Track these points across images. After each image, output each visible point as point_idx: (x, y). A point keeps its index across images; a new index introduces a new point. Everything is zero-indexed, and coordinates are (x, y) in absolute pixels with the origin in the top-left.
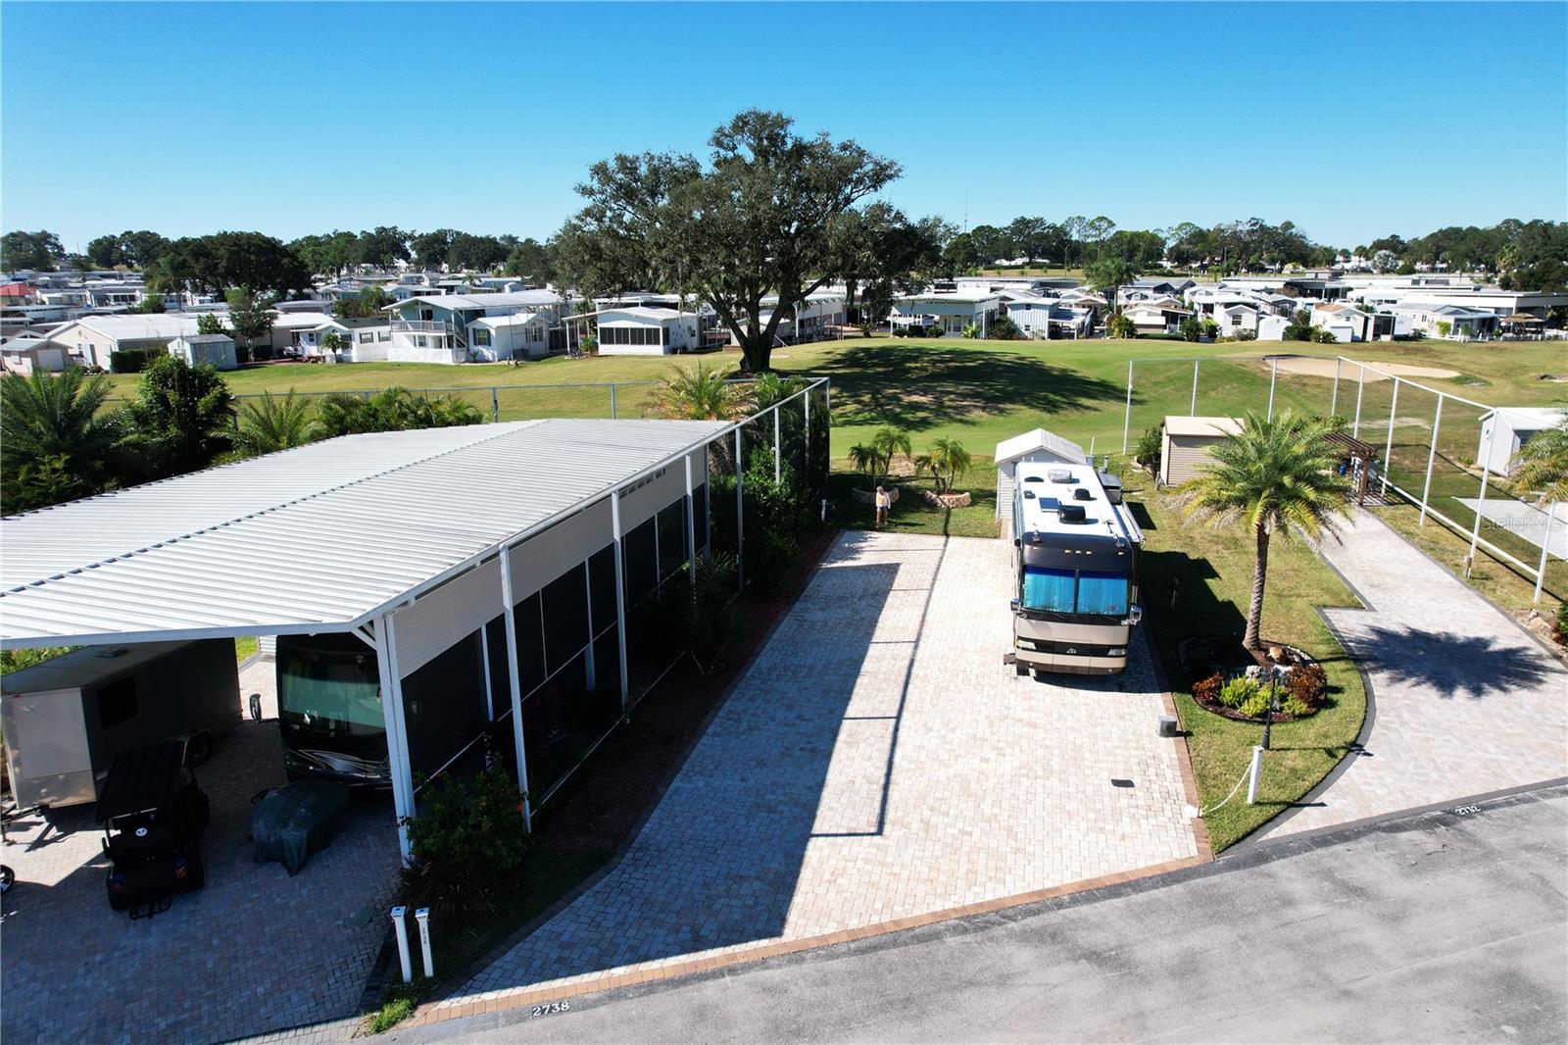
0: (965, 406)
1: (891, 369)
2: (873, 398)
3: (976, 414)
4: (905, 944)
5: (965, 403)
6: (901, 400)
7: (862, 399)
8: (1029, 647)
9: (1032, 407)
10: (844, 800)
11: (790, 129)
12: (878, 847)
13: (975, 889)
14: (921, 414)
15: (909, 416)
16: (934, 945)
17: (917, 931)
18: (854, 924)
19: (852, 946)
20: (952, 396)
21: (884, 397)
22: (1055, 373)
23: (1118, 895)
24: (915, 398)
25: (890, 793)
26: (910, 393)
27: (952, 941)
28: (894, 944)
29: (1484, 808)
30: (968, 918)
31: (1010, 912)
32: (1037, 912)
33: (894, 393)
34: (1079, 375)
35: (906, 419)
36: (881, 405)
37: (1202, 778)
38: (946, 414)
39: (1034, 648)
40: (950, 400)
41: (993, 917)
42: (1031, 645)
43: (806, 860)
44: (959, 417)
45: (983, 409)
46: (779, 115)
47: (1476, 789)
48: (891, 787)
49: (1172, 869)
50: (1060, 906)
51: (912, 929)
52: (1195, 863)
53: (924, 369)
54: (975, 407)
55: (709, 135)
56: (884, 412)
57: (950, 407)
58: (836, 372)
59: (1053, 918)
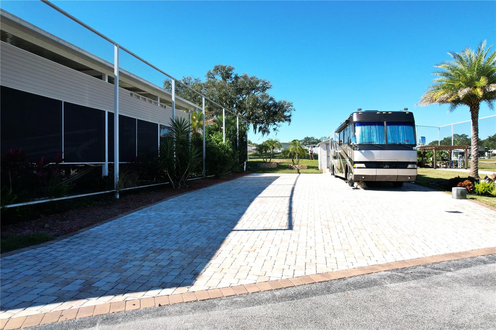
4: (343, 290)
8: (362, 167)
11: (233, 71)
16: (376, 291)
17: (350, 280)
18: (275, 276)
19: (278, 293)
27: (395, 287)
28: (329, 291)
30: (399, 271)
31: (439, 266)
39: (365, 167)
41: (424, 269)
42: (363, 165)
46: (230, 66)
51: (344, 279)
55: (206, 74)
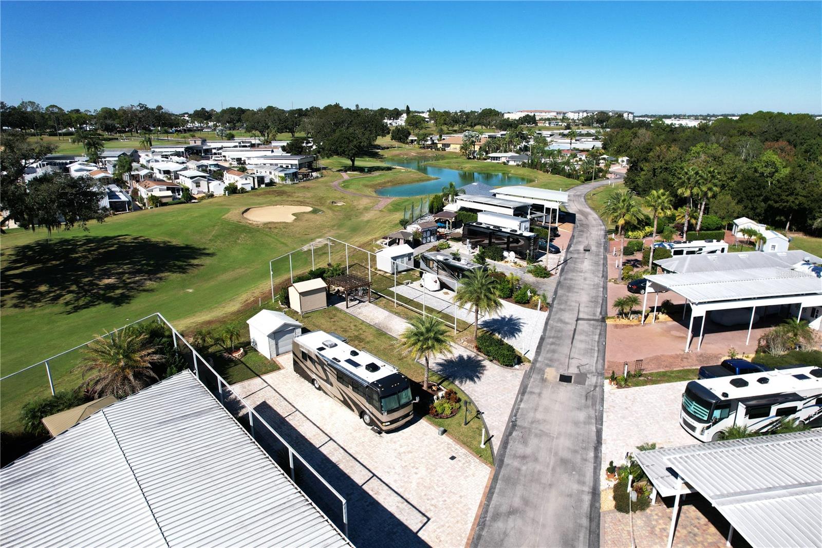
0: (138, 281)
1: (63, 261)
2: (78, 286)
3: (149, 284)
4: (478, 543)
5: (137, 278)
6: (98, 285)
7: (71, 289)
9: (174, 272)
10: (406, 514)
12: (433, 522)
13: (469, 515)
14: (118, 292)
15: (112, 294)
16: (483, 538)
21: (85, 285)
22: (161, 245)
23: (493, 493)
24: (107, 281)
25: (412, 503)
26: (100, 279)
27: (484, 533)
29: (515, 416)
30: (478, 525)
31: (483, 516)
32: (487, 512)
33: (89, 281)
34: (174, 243)
35: (111, 297)
36: (89, 291)
37: (464, 444)
38: (132, 288)
40: (129, 278)
41: (482, 520)
42: (389, 423)
43: (426, 541)
44: (141, 288)
45: (150, 280)
47: (509, 411)
48: (409, 500)
49: (492, 477)
50: (488, 506)
51: (474, 538)
52: (493, 472)
53: (85, 257)
54: (145, 279)
56: (94, 295)
57: (130, 283)
58: (26, 270)
59: (491, 510)
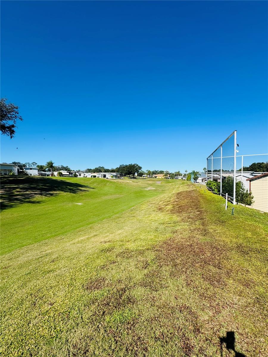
20: (18, 190)
34: (68, 181)
38: (16, 199)
44: (26, 200)
